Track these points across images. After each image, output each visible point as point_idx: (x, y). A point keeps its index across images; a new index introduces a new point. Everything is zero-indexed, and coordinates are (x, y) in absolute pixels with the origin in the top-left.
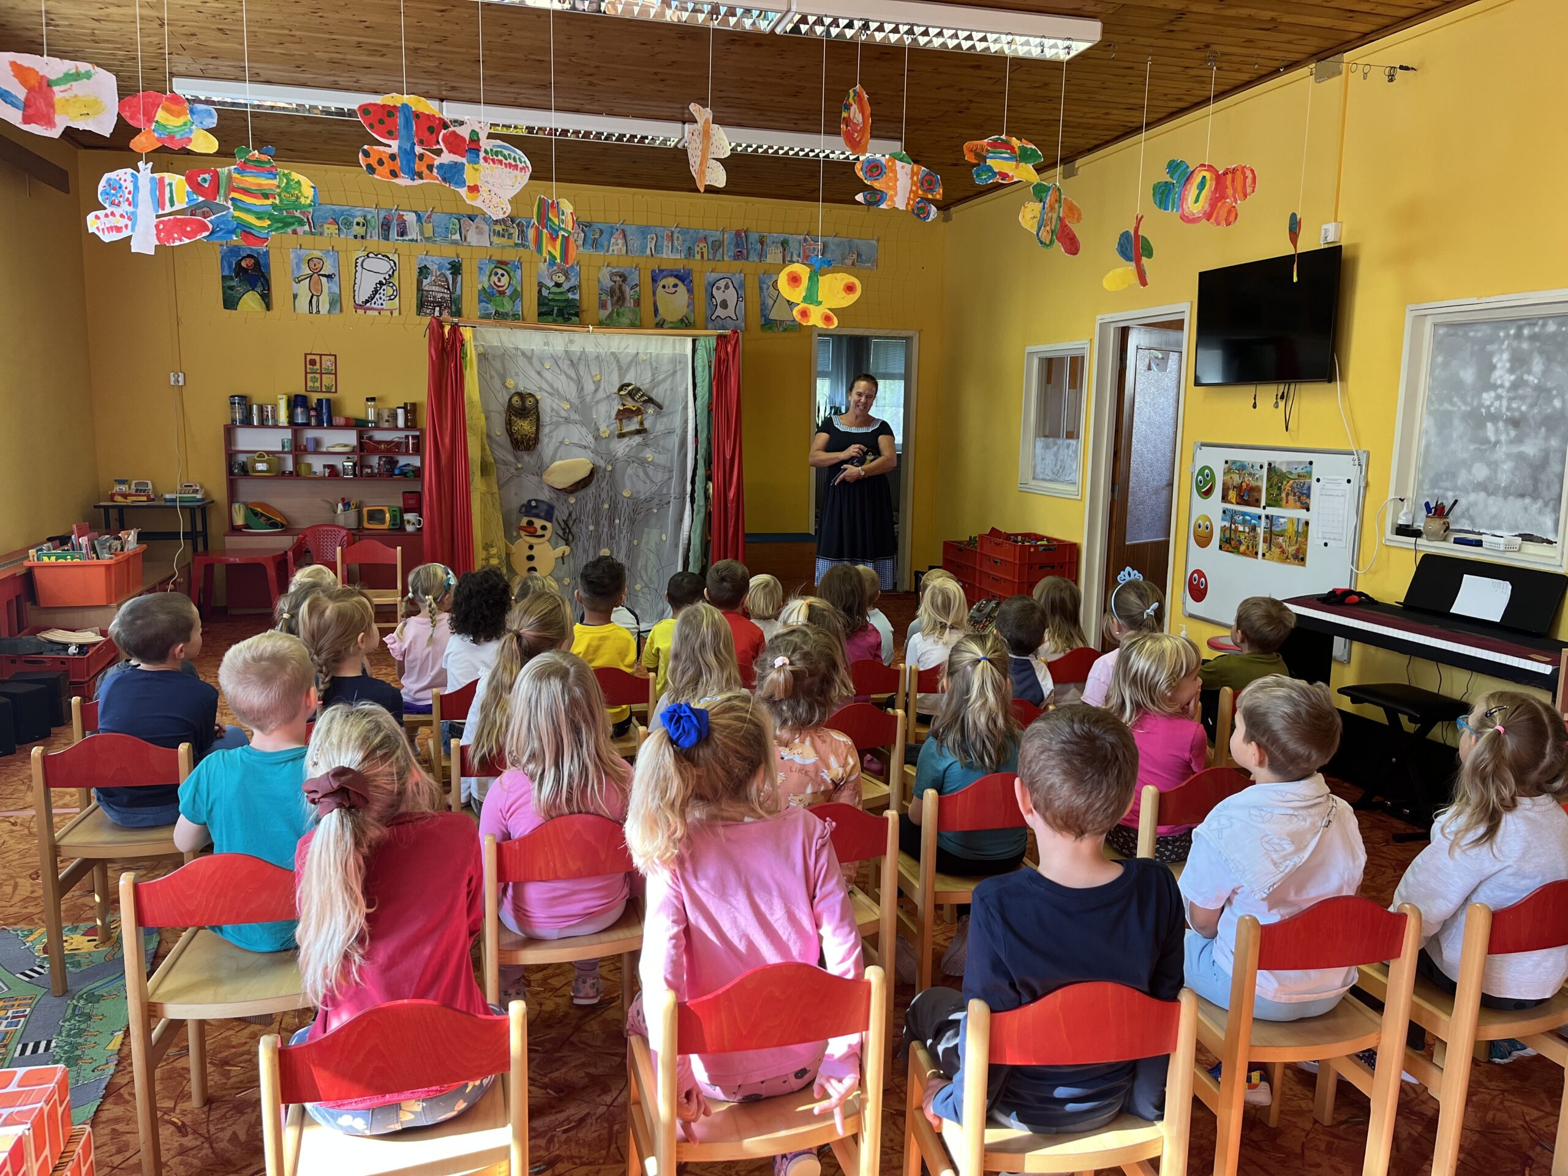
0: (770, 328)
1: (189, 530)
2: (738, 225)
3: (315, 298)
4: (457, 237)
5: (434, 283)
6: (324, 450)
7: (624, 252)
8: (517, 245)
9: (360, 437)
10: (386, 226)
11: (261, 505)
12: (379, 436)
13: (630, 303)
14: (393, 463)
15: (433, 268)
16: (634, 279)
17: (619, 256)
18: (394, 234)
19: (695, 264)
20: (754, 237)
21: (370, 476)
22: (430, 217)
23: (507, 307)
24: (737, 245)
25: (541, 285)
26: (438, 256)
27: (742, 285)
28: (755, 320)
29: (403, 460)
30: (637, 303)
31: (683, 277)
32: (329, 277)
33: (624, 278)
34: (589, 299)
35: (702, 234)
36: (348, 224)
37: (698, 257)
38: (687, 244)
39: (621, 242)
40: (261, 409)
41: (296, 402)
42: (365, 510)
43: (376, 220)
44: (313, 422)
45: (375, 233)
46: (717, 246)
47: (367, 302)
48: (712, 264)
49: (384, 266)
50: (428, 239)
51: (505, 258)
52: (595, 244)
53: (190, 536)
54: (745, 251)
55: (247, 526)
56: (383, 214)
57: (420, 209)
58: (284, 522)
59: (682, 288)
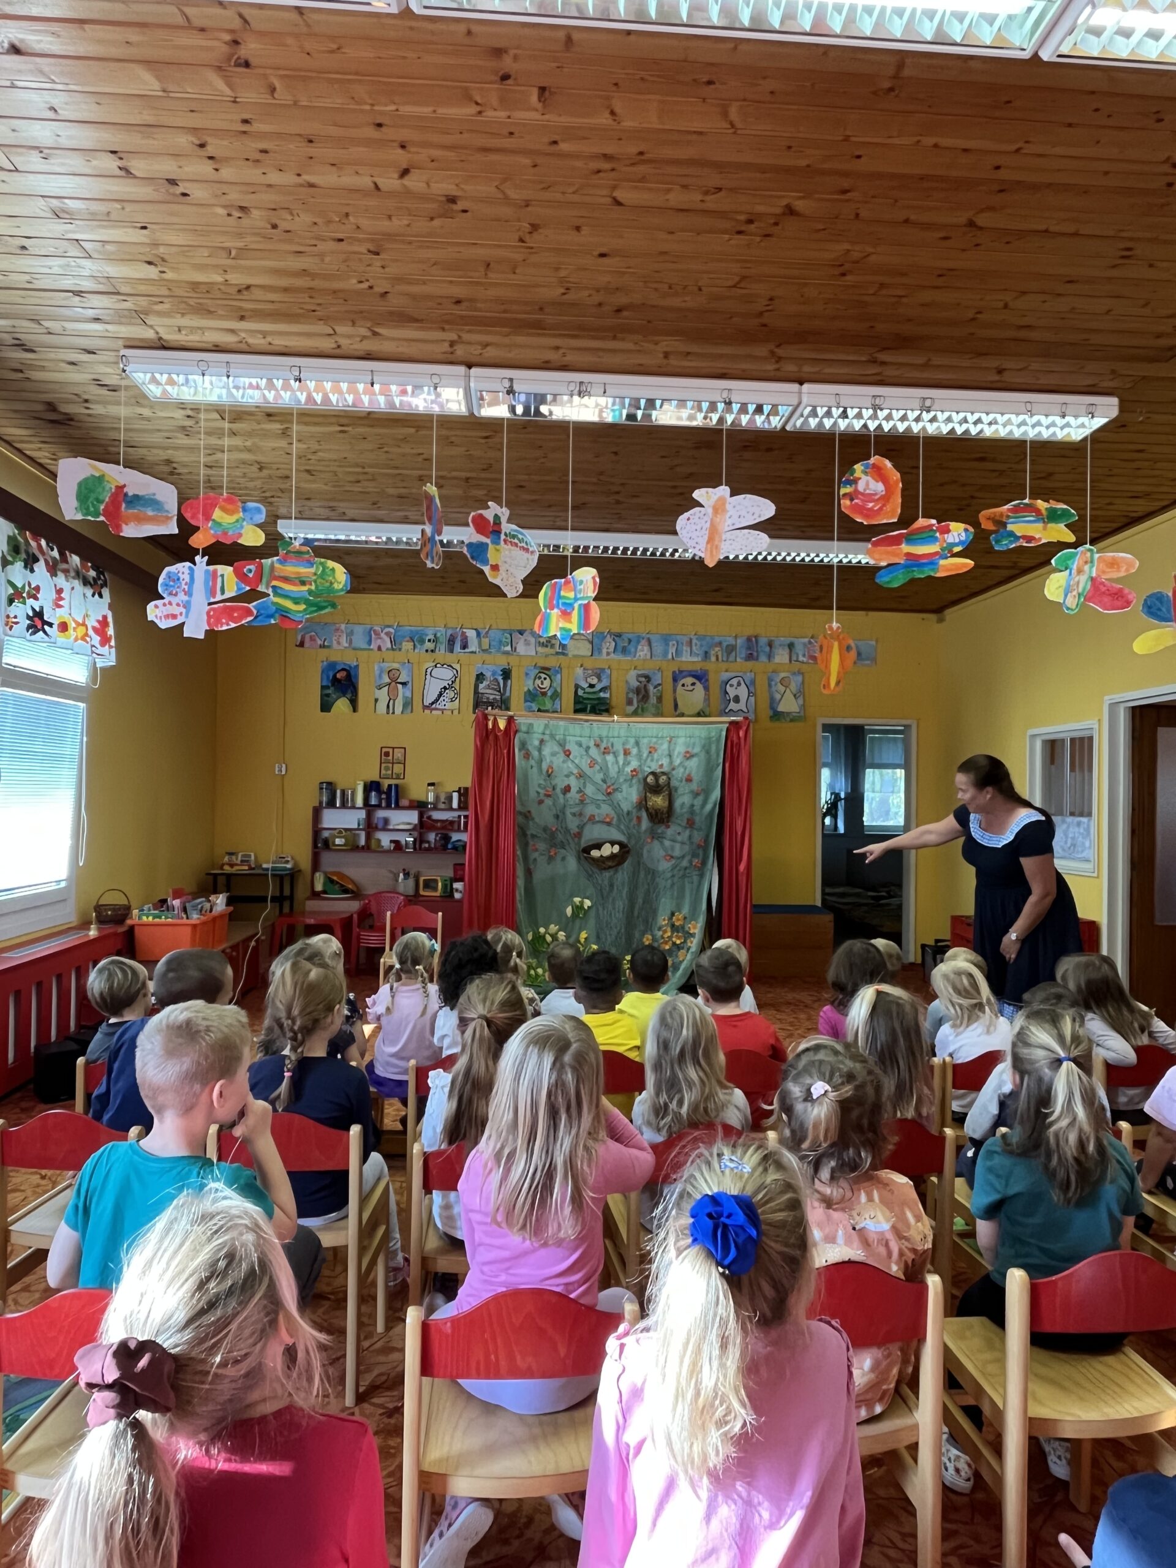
0: (778, 720)
1: (278, 894)
2: (749, 631)
3: (391, 702)
4: (508, 648)
5: (488, 687)
6: (391, 827)
7: (648, 657)
8: (557, 653)
9: (421, 816)
10: (451, 642)
11: (338, 874)
12: (437, 815)
13: (653, 700)
14: (446, 838)
15: (488, 674)
16: (657, 679)
17: (644, 660)
18: (457, 647)
19: (711, 666)
20: (763, 641)
21: (429, 849)
22: (487, 633)
23: (548, 705)
24: (749, 648)
25: (577, 687)
26: (492, 666)
27: (753, 682)
28: (765, 712)
29: (455, 837)
30: (660, 699)
31: (700, 677)
32: (404, 684)
33: (648, 678)
34: (617, 696)
35: (717, 639)
36: (422, 642)
37: (713, 659)
38: (704, 649)
39: (646, 648)
40: (343, 792)
41: (371, 787)
42: (422, 879)
43: (443, 635)
44: (384, 804)
45: (442, 648)
46: (731, 649)
47: (433, 703)
48: (724, 666)
49: (448, 674)
50: (484, 651)
51: (547, 665)
52: (624, 651)
53: (278, 900)
54: (755, 654)
55: (325, 892)
56: (449, 632)
57: (479, 626)
58: (355, 889)
59: (699, 686)
